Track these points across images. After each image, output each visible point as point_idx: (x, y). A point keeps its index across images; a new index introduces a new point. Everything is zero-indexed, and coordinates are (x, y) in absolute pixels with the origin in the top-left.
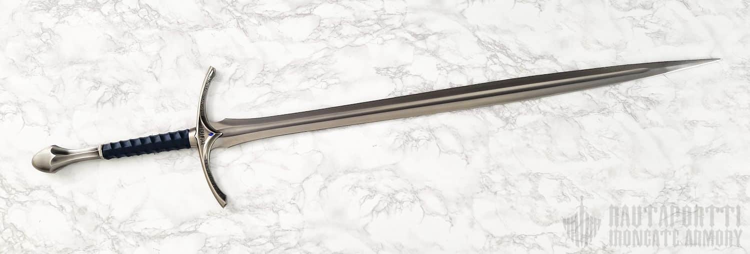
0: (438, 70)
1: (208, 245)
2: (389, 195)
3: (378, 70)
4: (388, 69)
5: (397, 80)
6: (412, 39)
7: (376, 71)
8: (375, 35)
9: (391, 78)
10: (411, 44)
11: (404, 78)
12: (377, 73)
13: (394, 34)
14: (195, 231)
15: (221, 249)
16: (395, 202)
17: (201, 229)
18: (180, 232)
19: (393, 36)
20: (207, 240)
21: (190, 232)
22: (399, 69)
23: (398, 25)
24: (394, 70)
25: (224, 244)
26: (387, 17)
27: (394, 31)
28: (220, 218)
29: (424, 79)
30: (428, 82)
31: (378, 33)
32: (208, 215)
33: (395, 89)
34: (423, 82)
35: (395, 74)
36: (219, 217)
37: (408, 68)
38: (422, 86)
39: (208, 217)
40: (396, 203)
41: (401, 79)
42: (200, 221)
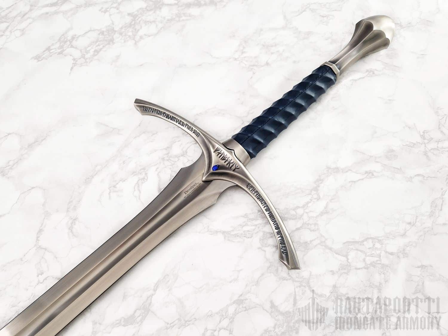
0: (105, 13)
2: (163, 159)
3: (38, 58)
4: (48, 49)
5: (69, 50)
6: (53, 9)
7: (36, 61)
8: (7, 33)
9: (59, 53)
10: (56, 13)
11: (74, 43)
12: (39, 61)
13: (29, 18)
16: (176, 159)
19: (30, 21)
22: (62, 40)
23: (27, 8)
24: (58, 45)
26: (7, 11)
27: (26, 17)
29: (97, 30)
30: (104, 30)
31: (10, 29)
33: (74, 59)
34: (99, 32)
35: (61, 47)
37: (70, 34)
38: (100, 36)
40: (179, 159)
41: (72, 47)
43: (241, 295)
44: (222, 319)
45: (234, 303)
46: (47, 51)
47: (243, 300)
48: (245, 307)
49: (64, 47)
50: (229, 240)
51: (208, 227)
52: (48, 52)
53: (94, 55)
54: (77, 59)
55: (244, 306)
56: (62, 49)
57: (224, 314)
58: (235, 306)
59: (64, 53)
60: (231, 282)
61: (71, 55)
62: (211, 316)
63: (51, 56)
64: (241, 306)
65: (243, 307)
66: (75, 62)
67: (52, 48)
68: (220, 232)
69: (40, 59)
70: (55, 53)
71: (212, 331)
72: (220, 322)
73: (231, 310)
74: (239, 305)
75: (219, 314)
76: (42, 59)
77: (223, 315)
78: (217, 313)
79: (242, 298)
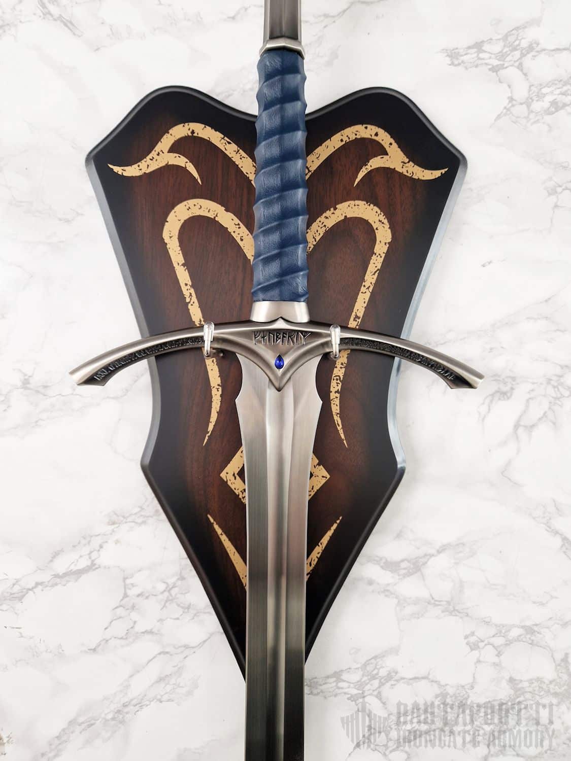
1: (133, 592)
5: (511, 73)
12: (452, 64)
14: (92, 567)
15: (166, 594)
17: (105, 558)
18: (56, 576)
20: (128, 581)
21: (80, 573)
25: (171, 581)
28: (144, 522)
32: (114, 523)
33: (511, 99)
36: (140, 521)
39: (113, 527)
42: (96, 543)
43: (536, 625)
44: (498, 635)
45: (523, 627)
46: (475, 50)
47: (534, 631)
48: (533, 641)
49: (508, 59)
50: (565, 552)
51: (550, 519)
52: (476, 55)
53: (548, 112)
54: (515, 101)
55: (533, 638)
56: (502, 63)
57: (503, 631)
58: (521, 631)
59: (502, 72)
60: (534, 603)
61: (509, 86)
62: (487, 623)
63: (477, 66)
64: (528, 636)
65: (530, 638)
66: (510, 105)
67: (486, 47)
68: (561, 535)
69: (456, 62)
70: (486, 64)
71: (477, 639)
72: (493, 636)
73: (515, 632)
74: (527, 634)
75: (498, 628)
76: (459, 64)
77: (501, 632)
78: (496, 625)
79: (536, 628)
